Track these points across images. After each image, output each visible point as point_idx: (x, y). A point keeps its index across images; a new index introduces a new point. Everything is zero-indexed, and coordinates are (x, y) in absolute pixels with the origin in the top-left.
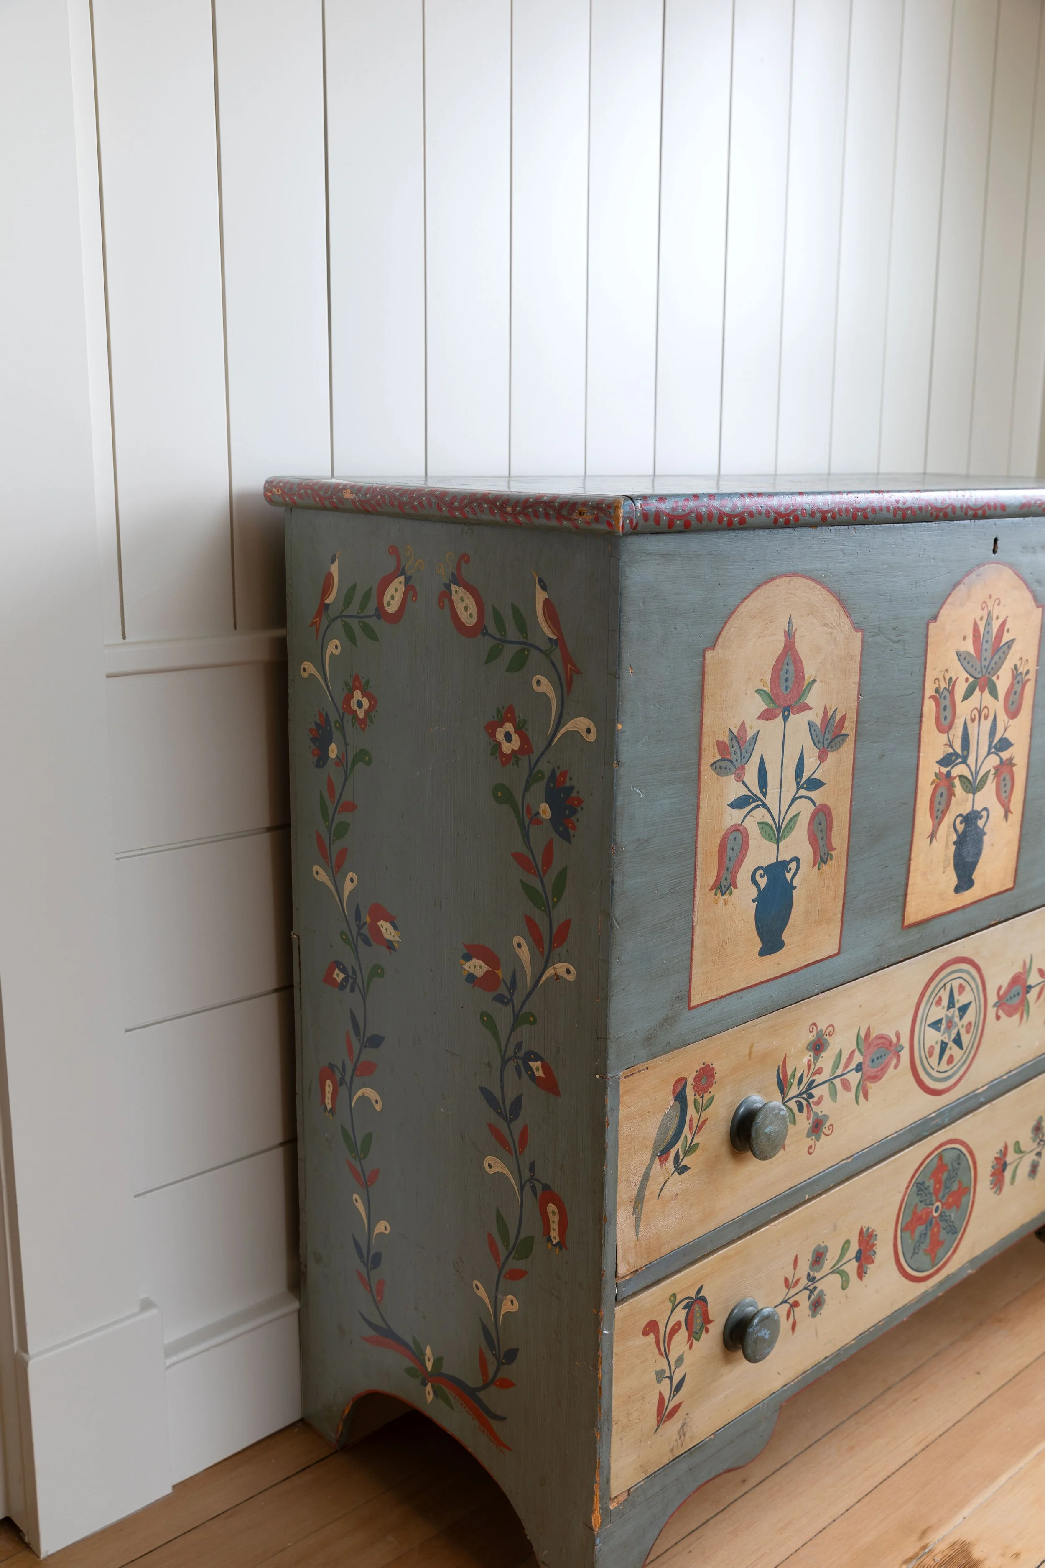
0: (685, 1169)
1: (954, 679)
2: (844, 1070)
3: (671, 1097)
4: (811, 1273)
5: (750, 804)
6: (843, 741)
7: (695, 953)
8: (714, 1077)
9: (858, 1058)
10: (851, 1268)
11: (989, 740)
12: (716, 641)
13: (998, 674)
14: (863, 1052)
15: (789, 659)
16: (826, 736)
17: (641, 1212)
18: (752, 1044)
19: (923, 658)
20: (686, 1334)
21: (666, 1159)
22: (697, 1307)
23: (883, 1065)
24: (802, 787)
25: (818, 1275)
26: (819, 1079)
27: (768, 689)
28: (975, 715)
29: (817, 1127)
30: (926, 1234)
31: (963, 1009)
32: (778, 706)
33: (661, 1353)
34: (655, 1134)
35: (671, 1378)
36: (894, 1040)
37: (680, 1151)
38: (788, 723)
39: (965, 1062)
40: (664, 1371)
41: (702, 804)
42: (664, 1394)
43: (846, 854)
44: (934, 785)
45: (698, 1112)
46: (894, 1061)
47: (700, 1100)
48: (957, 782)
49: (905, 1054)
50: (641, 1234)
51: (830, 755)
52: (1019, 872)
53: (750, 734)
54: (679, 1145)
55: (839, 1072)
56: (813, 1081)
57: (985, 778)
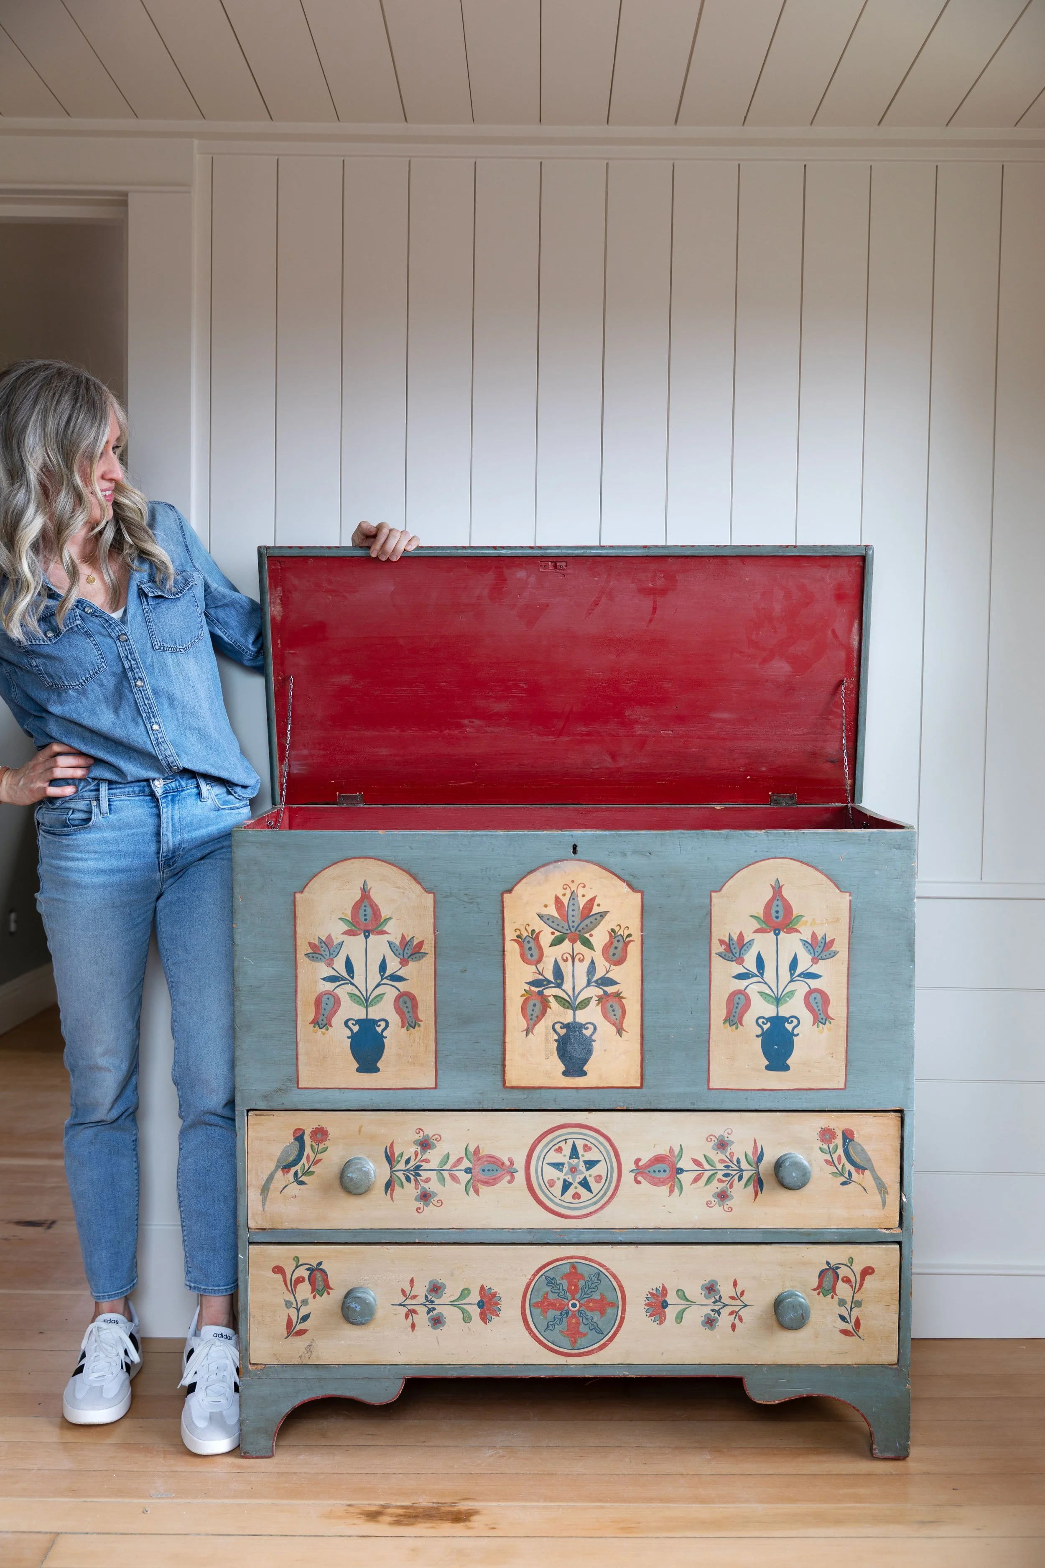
0: (302, 1183)
1: (537, 931)
2: (451, 1167)
3: (292, 1138)
4: (430, 1298)
5: (340, 981)
6: (423, 957)
7: (300, 1057)
8: (328, 1136)
9: (466, 1164)
10: (475, 1311)
11: (588, 976)
12: (304, 889)
13: (591, 932)
14: (473, 1162)
15: (366, 903)
16: (406, 951)
17: (267, 1195)
18: (362, 1126)
19: (500, 915)
20: (310, 1287)
21: (288, 1172)
22: (318, 1274)
23: (496, 1176)
24: (386, 978)
25: (437, 1301)
26: (425, 1166)
27: (349, 919)
28: (567, 957)
29: (425, 1197)
30: (561, 1319)
31: (590, 1164)
32: (359, 929)
33: (289, 1290)
34: (279, 1155)
35: (298, 1310)
36: (508, 1163)
37: (299, 1171)
38: (368, 940)
39: (595, 1203)
40: (292, 1304)
41: (299, 975)
42: (292, 1317)
43: (434, 1026)
44: (525, 998)
45: (314, 1153)
46: (508, 1178)
47: (316, 1147)
48: (551, 999)
49: (520, 1176)
50: (266, 1208)
51: (411, 963)
52: (646, 1077)
53: (336, 942)
54: (298, 1167)
55: (447, 1167)
56: (421, 1166)
57: (586, 1001)
